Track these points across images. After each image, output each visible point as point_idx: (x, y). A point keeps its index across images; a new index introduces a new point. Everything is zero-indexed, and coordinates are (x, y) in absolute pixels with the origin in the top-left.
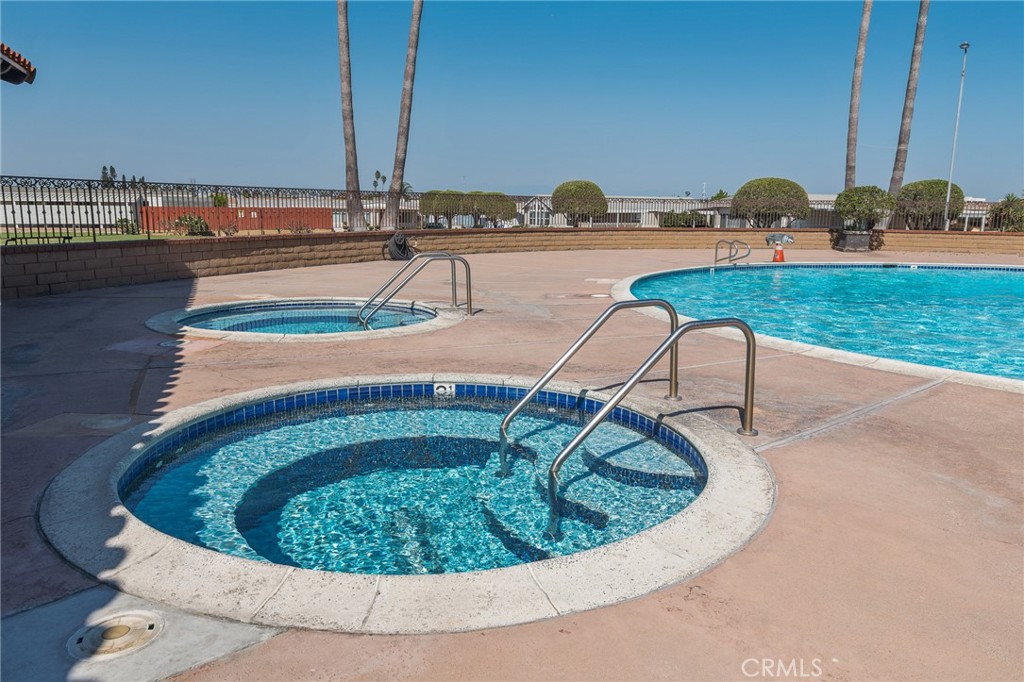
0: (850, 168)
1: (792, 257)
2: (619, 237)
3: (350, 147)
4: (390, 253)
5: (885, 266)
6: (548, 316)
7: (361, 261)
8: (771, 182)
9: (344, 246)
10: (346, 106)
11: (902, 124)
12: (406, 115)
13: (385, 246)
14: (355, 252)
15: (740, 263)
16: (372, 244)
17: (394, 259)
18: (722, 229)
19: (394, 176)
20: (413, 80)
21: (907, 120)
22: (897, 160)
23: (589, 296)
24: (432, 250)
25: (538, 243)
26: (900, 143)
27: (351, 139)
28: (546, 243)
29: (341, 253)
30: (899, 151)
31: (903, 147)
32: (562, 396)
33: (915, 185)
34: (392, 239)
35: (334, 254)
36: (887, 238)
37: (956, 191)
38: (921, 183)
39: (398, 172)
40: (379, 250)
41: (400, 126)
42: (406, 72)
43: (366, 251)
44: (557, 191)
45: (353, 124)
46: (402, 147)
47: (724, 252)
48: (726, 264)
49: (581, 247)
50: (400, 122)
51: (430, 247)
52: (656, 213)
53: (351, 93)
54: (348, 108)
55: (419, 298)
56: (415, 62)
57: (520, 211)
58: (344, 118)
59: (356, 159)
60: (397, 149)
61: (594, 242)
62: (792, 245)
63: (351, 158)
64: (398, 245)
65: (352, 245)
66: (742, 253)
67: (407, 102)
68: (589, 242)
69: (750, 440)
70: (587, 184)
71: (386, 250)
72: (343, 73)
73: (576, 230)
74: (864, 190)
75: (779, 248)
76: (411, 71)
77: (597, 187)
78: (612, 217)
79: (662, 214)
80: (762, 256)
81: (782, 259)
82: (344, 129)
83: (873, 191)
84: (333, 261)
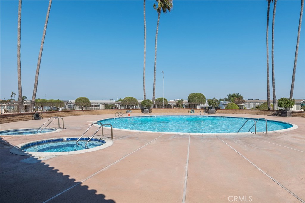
0: (145, 96)
1: (132, 115)
2: (94, 112)
3: (20, 91)
4: (34, 118)
5: (150, 116)
6: (80, 129)
7: (26, 120)
8: (130, 98)
9: (22, 117)
10: (19, 80)
11: (154, 87)
12: (36, 83)
13: (33, 116)
14: (25, 118)
15: (120, 117)
16: (29, 116)
17: (35, 119)
18: (120, 109)
19: (33, 98)
20: (38, 74)
21: (155, 86)
22: (153, 94)
23: (88, 125)
24: (46, 117)
25: (73, 114)
26: (154, 90)
27: (20, 88)
28: (76, 114)
29: (21, 118)
30: (154, 92)
31: (154, 91)
32: (85, 138)
33: (158, 99)
34: (35, 114)
35: (19, 119)
36: (152, 110)
37: (165, 99)
38: (159, 98)
39: (34, 97)
40: (31, 117)
41: (35, 85)
42: (37, 72)
43: (28, 118)
44: (77, 100)
45: (21, 85)
46: (35, 90)
47: (117, 115)
48: (118, 117)
49: (84, 115)
50: (35, 84)
51: (45, 116)
52: (104, 105)
53: (21, 77)
54: (20, 81)
55: (50, 127)
56: (39, 70)
57: (65, 105)
58: (19, 83)
59: (22, 94)
60: (34, 91)
61: (88, 113)
62: (132, 113)
63: (20, 93)
64: (36, 116)
65: (24, 116)
66: (121, 114)
67: (37, 79)
68: (86, 113)
69: (112, 140)
70: (85, 98)
71: (33, 117)
72: (19, 72)
73: (82, 110)
74: (147, 100)
75: (129, 113)
76: (38, 72)
77: (87, 99)
78: (92, 106)
79: (105, 105)
80: (126, 115)
81: (130, 116)
82: (18, 86)
83: (149, 100)
84: (19, 120)
